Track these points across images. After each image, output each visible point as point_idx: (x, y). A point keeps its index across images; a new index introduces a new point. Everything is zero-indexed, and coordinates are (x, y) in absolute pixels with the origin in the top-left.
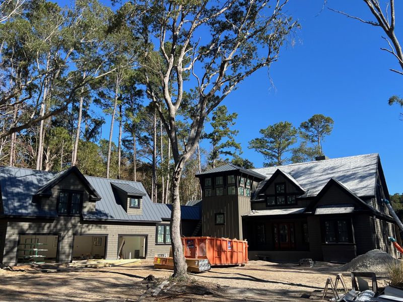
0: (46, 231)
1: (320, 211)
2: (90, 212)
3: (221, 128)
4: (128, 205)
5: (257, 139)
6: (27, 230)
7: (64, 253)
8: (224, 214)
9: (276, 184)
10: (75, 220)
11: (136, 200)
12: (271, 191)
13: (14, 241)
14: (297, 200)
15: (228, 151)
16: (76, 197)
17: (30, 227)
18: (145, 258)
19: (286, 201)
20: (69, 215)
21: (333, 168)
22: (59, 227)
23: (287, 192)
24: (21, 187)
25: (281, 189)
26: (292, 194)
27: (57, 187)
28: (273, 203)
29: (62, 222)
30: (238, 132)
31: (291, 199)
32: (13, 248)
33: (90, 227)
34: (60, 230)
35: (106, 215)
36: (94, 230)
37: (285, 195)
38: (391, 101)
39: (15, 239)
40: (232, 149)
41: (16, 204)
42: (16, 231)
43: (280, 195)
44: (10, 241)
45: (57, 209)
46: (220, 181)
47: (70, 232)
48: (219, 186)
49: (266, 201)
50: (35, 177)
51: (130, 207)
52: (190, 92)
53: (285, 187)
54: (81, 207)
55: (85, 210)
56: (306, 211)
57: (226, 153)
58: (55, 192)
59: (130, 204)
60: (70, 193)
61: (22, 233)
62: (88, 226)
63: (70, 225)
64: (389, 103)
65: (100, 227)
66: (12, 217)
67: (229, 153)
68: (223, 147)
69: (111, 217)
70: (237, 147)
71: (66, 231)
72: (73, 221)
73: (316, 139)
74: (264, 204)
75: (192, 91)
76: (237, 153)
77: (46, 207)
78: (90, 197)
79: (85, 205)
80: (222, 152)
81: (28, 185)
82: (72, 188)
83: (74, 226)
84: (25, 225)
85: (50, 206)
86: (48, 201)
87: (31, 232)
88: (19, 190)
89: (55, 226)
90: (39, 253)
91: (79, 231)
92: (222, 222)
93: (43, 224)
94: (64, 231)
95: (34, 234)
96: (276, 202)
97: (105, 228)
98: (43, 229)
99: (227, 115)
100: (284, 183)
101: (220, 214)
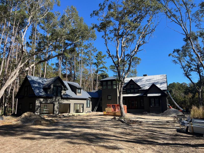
0: (49, 102)
1: (149, 95)
2: (64, 95)
3: (100, 61)
4: (77, 92)
5: (112, 65)
6: (43, 101)
7: (55, 111)
8: (111, 96)
9: (130, 85)
10: (59, 98)
11: (80, 90)
12: (128, 87)
13: (38, 106)
14: (138, 91)
15: (103, 70)
16: (59, 89)
17: (43, 100)
18: (83, 112)
19: (134, 91)
20: (57, 96)
21: (150, 80)
22: (53, 100)
23: (135, 88)
24: (37, 84)
25: (132, 86)
26: (136, 89)
27: (52, 85)
28: (129, 92)
29: (54, 98)
30: (106, 62)
31: (136, 90)
32: (38, 108)
33: (64, 100)
34: (54, 102)
35: (69, 96)
36: (65, 102)
37: (134, 89)
38: (169, 55)
39: (38, 105)
40: (104, 70)
41: (38, 91)
42: (39, 102)
43: (132, 89)
44: (37, 106)
45: (53, 93)
46: (109, 83)
47: (57, 103)
48: (109, 85)
49: (126, 91)
50: (40, 80)
51: (78, 93)
52: (87, 45)
53: (134, 86)
54: (61, 93)
55: (62, 94)
56: (144, 95)
57: (102, 71)
58: (52, 87)
59: (78, 92)
60: (57, 87)
61: (41, 103)
62: (63, 100)
63: (57, 100)
64: (169, 56)
65: (67, 100)
66: (38, 96)
67: (103, 71)
68: (101, 69)
69: (72, 97)
70: (106, 69)
71: (56, 102)
72: (58, 98)
73: (134, 66)
74: (126, 92)
75: (88, 44)
76: (106, 71)
77: (49, 92)
78: (64, 89)
79: (62, 92)
80: (100, 71)
81: (39, 83)
82: (57, 85)
83: (58, 100)
84: (42, 100)
85: (50, 92)
86: (49, 90)
87: (44, 102)
88: (37, 85)
89: (52, 100)
90: (46, 111)
91: (60, 102)
92: (111, 99)
93: (48, 99)
94: (55, 102)
95: (45, 103)
96: (130, 91)
97: (69, 101)
98: (48, 101)
99: (102, 55)
100: (134, 85)
101: (110, 96)
